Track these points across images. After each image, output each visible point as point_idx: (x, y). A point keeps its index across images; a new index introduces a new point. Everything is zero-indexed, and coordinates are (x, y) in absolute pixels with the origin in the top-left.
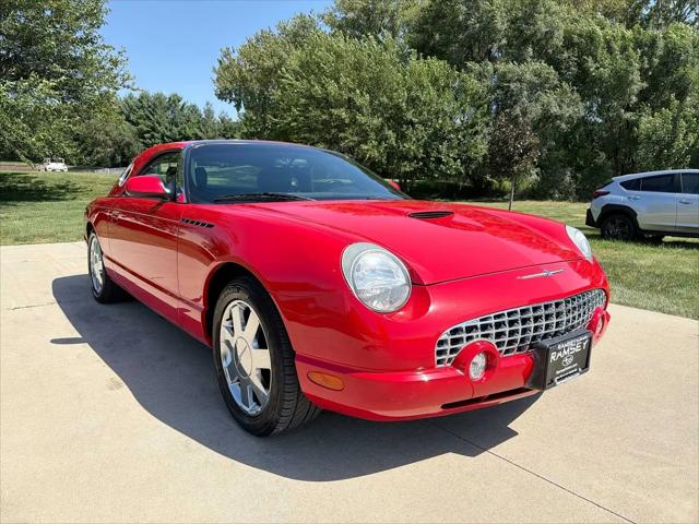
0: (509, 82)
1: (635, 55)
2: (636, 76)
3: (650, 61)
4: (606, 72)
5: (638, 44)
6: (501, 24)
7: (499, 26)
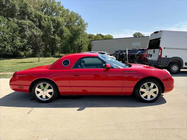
0: (23, 25)
1: (51, 22)
2: (52, 27)
3: (55, 24)
4: (46, 25)
5: (52, 20)
6: (18, 8)
7: (17, 8)
